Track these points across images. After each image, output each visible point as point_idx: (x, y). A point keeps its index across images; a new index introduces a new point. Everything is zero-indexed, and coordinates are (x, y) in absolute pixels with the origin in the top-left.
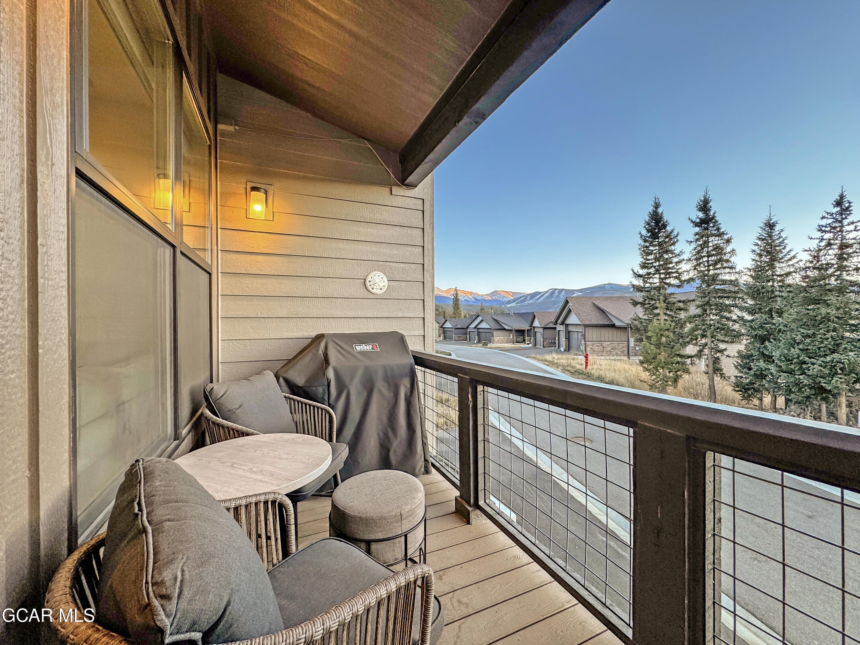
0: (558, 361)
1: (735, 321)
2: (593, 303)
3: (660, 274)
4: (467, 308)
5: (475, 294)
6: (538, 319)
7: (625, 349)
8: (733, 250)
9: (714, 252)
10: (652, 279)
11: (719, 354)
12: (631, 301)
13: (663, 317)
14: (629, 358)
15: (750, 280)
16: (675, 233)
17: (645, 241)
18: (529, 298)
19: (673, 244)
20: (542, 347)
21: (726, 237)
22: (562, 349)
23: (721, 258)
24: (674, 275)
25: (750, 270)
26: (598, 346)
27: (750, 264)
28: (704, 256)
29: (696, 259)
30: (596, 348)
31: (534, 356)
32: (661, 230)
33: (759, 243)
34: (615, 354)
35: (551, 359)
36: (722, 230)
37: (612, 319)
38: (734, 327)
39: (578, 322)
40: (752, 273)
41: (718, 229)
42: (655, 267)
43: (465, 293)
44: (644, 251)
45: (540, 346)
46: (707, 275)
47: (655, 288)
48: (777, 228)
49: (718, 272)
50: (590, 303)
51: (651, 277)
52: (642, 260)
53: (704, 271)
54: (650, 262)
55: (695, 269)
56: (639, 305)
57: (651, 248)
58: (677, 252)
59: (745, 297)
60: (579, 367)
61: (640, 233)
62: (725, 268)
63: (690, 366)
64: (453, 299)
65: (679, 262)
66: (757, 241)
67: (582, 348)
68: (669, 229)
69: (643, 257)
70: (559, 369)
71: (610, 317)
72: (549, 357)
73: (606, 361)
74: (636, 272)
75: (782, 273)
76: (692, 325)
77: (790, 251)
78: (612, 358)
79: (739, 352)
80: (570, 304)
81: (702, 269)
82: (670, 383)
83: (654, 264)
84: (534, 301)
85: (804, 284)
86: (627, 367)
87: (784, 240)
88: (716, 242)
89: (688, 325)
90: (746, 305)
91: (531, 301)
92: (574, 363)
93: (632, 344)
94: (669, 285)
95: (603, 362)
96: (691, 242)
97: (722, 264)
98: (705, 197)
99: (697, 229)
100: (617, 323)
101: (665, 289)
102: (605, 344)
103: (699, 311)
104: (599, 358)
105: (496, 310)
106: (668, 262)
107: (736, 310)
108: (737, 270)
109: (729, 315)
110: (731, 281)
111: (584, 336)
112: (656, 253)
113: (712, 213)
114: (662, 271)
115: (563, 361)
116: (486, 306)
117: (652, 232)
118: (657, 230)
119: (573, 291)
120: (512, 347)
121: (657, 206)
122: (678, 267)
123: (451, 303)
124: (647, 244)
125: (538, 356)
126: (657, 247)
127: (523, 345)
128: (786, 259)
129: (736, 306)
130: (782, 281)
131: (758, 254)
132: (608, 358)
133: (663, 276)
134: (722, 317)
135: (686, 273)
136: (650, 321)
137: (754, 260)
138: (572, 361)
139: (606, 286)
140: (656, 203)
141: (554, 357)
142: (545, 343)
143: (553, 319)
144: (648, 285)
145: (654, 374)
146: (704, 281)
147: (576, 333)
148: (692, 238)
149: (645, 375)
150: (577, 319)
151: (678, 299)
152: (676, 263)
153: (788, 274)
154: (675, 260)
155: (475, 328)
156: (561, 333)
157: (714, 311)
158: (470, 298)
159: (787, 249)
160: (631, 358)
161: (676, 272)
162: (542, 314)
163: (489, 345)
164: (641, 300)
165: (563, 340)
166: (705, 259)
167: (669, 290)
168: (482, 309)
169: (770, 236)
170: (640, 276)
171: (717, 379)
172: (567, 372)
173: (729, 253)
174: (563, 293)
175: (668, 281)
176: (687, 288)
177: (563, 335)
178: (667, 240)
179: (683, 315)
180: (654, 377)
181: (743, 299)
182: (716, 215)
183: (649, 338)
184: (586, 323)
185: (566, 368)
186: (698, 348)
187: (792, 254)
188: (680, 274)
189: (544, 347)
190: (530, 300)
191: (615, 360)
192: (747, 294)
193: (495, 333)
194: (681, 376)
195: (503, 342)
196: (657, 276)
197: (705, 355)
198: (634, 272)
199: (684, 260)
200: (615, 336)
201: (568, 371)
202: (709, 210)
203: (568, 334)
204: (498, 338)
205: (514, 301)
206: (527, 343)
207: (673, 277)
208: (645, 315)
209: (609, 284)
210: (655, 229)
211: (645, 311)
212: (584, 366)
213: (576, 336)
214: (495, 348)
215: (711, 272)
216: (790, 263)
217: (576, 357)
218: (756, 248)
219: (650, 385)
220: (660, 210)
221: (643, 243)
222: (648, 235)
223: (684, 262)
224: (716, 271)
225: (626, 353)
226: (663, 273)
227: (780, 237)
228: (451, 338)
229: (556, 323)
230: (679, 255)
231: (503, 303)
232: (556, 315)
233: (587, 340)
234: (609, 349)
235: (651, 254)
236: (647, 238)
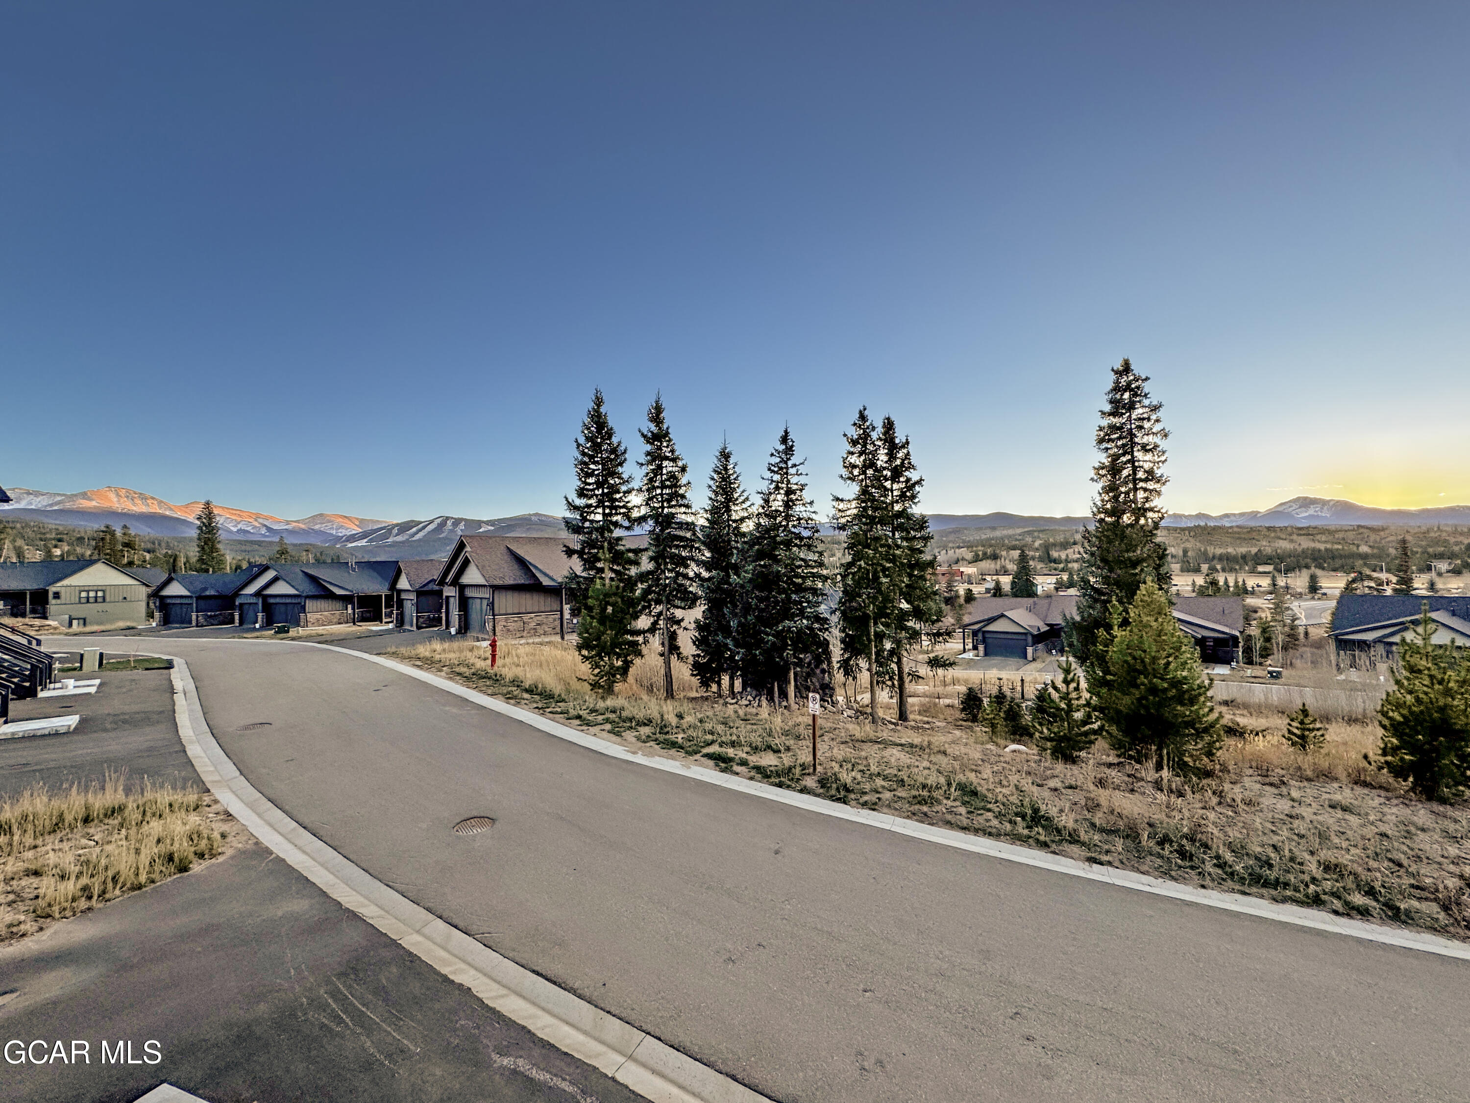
0: (443, 656)
1: (691, 579)
2: (508, 548)
3: (604, 507)
4: (243, 548)
5: (266, 518)
6: (407, 575)
7: (558, 623)
8: (689, 483)
9: (668, 483)
10: (593, 515)
11: (675, 627)
12: (564, 549)
13: (608, 575)
14: (563, 638)
15: (707, 524)
16: (622, 448)
17: (584, 454)
18: (395, 531)
19: (621, 464)
20: (414, 628)
21: (680, 464)
22: (453, 631)
23: (676, 491)
24: (623, 510)
25: (706, 511)
26: (516, 621)
27: (707, 504)
28: (658, 487)
29: (648, 490)
30: (513, 624)
31: (393, 649)
32: (604, 440)
33: (716, 476)
34: (542, 632)
35: (428, 654)
36: (677, 453)
37: (538, 575)
38: (691, 589)
39: (482, 581)
40: (709, 516)
41: (672, 451)
42: (597, 496)
43: (240, 516)
44: (582, 470)
45: (412, 626)
46: (660, 515)
47: (597, 529)
48: (732, 460)
49: (673, 510)
50: (503, 549)
51: (592, 512)
52: (579, 483)
53: (658, 508)
54: (591, 487)
55: (647, 504)
56: (576, 556)
57: (592, 466)
58: (625, 476)
59: (702, 548)
60: (480, 664)
61: (576, 441)
62: (680, 506)
63: (643, 645)
64: (200, 528)
65: (629, 492)
66: (713, 474)
67: (489, 627)
68: (615, 440)
69: (580, 479)
70: (443, 674)
71: (534, 571)
72: (423, 650)
73: (528, 649)
74: (570, 501)
75: (738, 518)
76: (645, 585)
77: (743, 491)
78: (537, 640)
79: (697, 622)
80: (468, 549)
81: (656, 505)
82: (618, 676)
83: (597, 492)
84: (407, 537)
85: (758, 534)
86: (558, 653)
87: (738, 476)
88: (670, 469)
89: (639, 585)
90: (704, 558)
91: (400, 538)
92: (471, 658)
93: (567, 616)
94: (616, 524)
95: (522, 651)
96: (642, 465)
97: (677, 501)
98: (657, 402)
99: (649, 447)
100: (546, 582)
101: (611, 531)
102: (526, 618)
103: (651, 566)
104: (516, 642)
105: (321, 554)
106: (614, 489)
107: (693, 565)
108: (693, 511)
109: (685, 571)
110: (687, 524)
111: (492, 605)
112: (598, 475)
113: (665, 427)
114: (606, 504)
115: (452, 655)
116: (295, 545)
117: (592, 441)
118: (599, 440)
119: (479, 523)
120: (348, 634)
121: (599, 402)
122: (626, 500)
123: (194, 533)
124: (586, 459)
125: (403, 650)
126: (600, 466)
127: (375, 627)
128: (740, 500)
129: (692, 559)
130: (737, 528)
131: (714, 491)
132: (531, 641)
133: (607, 511)
134: (678, 574)
135: (636, 509)
136: (591, 580)
137: (710, 499)
138: (469, 654)
139: (533, 518)
140: (597, 398)
141: (436, 648)
142: (421, 620)
143: (436, 575)
144: (587, 524)
145: (598, 666)
146: (657, 522)
147: (479, 600)
148: (643, 459)
149: (585, 669)
150: (480, 576)
151: (627, 547)
152: (625, 493)
153: (742, 520)
154: (624, 488)
155: (258, 594)
156: (452, 600)
157: (669, 566)
158: (255, 527)
159: (741, 489)
160: (566, 637)
161: (624, 507)
162: (415, 566)
163: (293, 632)
164: (578, 547)
165: (455, 613)
166: (659, 491)
167: (617, 533)
168: (283, 552)
169: (726, 469)
170: (576, 508)
171: (674, 659)
172: (458, 678)
173: (685, 485)
174: (462, 526)
175: (614, 519)
176: (637, 530)
177: (454, 605)
178: (613, 456)
179: (633, 571)
180: (597, 671)
181: (700, 551)
182: (670, 431)
183: (590, 609)
184: (496, 583)
185: (457, 670)
186: (652, 620)
187: (745, 494)
188: (630, 510)
189: (419, 628)
190: (397, 535)
191: (541, 644)
192: (704, 543)
193: (310, 605)
194: (631, 662)
195: (330, 623)
196: (600, 510)
197: (660, 629)
198: (568, 502)
199: (633, 489)
200: (542, 603)
201: (459, 674)
202: (662, 422)
203: (464, 603)
204: (318, 616)
205: (364, 535)
206: (384, 620)
207: (620, 514)
208: (584, 570)
209: (536, 514)
210: (597, 437)
211: (584, 565)
212: (489, 662)
213: (478, 607)
214: (308, 638)
215: (666, 510)
216: (744, 506)
217: (478, 644)
218: (711, 483)
219: (591, 684)
220: (603, 410)
221: (580, 457)
222: (588, 445)
223: (634, 493)
224: (670, 510)
225: (558, 629)
226: (608, 507)
227: (735, 472)
228: (186, 621)
229: (442, 582)
230: (627, 481)
231: (338, 539)
232: (442, 568)
233: (496, 612)
234: (532, 625)
235: (591, 475)
236: (586, 450)
